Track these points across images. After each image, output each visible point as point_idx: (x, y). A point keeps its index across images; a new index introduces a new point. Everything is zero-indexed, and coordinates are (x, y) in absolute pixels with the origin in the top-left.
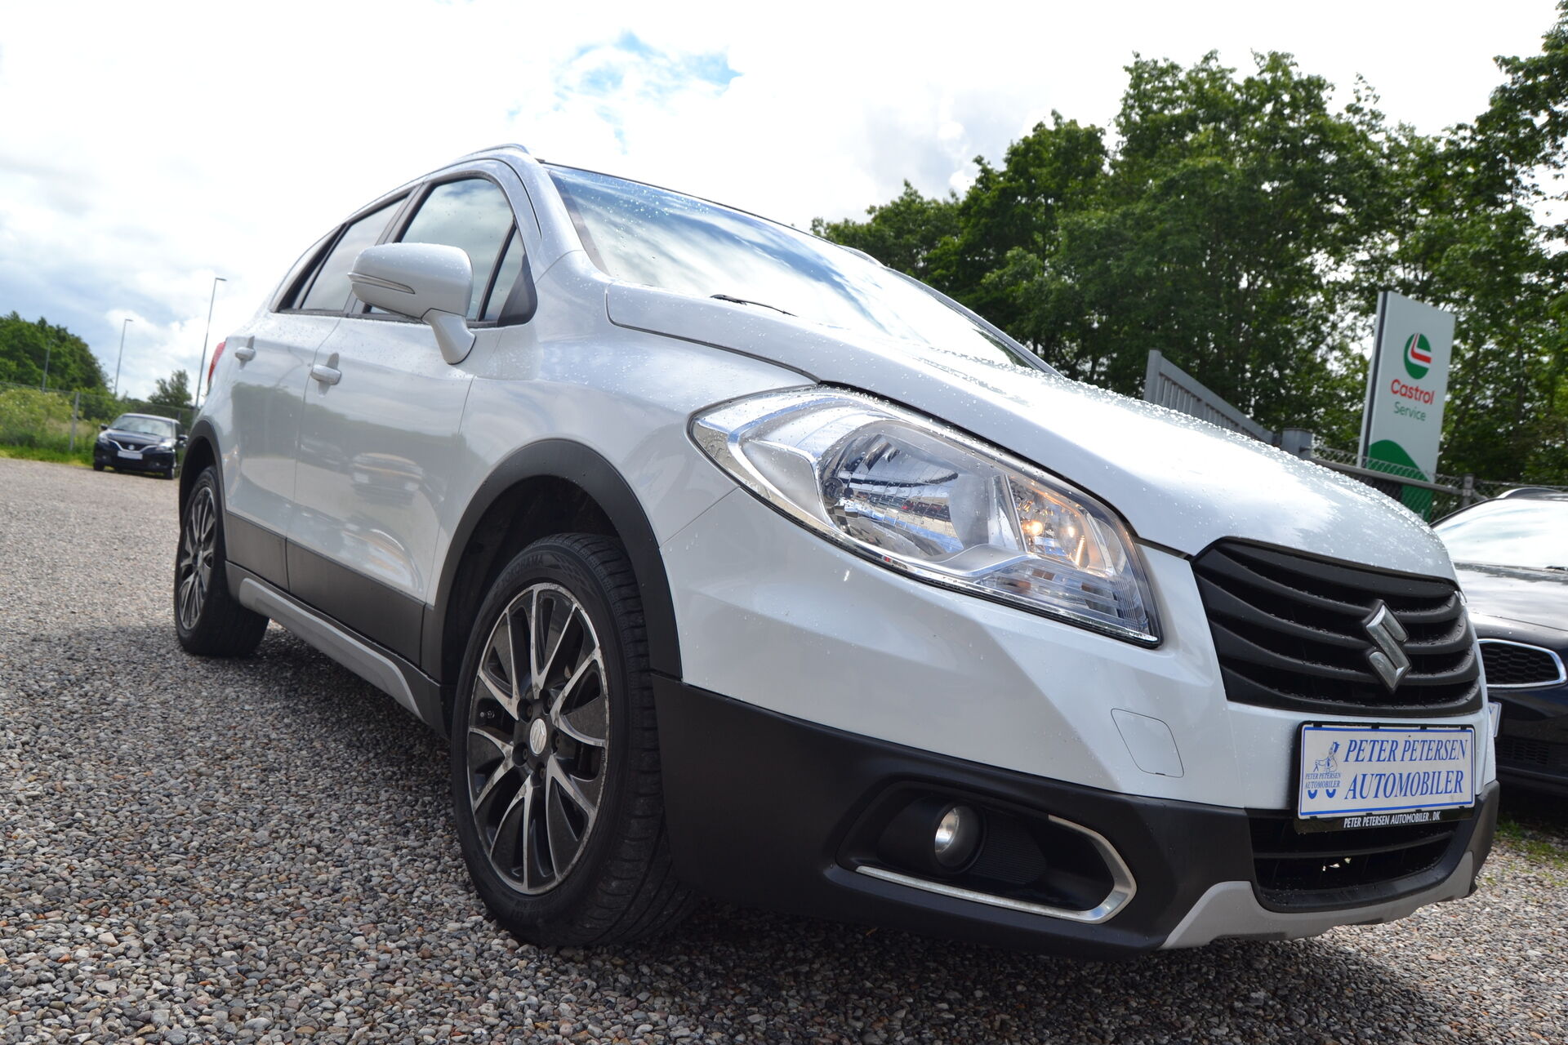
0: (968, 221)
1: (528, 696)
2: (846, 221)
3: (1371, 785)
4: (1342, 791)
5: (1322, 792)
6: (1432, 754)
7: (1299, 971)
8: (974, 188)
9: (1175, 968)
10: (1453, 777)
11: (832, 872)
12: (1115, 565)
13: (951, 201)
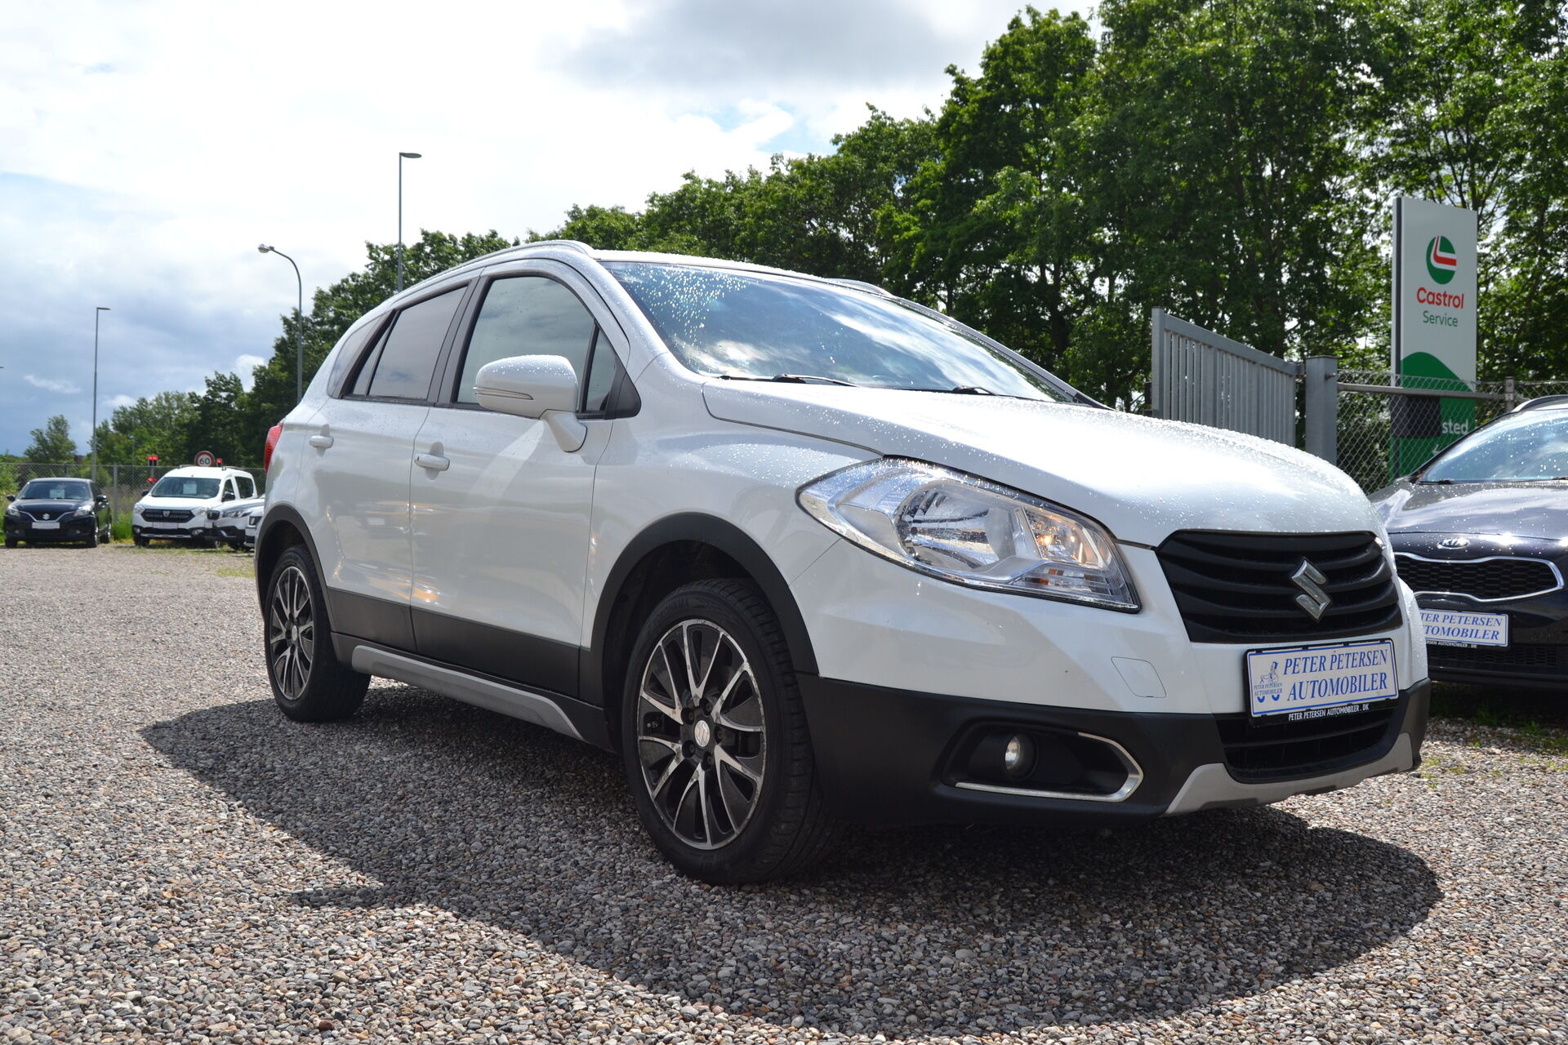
0: (949, 141)
1: (690, 706)
2: (811, 157)
3: (1307, 690)
4: (1284, 696)
5: (1268, 698)
6: (1357, 662)
7: (1303, 848)
8: (950, 102)
9: (1201, 855)
10: (1378, 678)
11: (942, 790)
12: (1104, 560)
13: (927, 118)
